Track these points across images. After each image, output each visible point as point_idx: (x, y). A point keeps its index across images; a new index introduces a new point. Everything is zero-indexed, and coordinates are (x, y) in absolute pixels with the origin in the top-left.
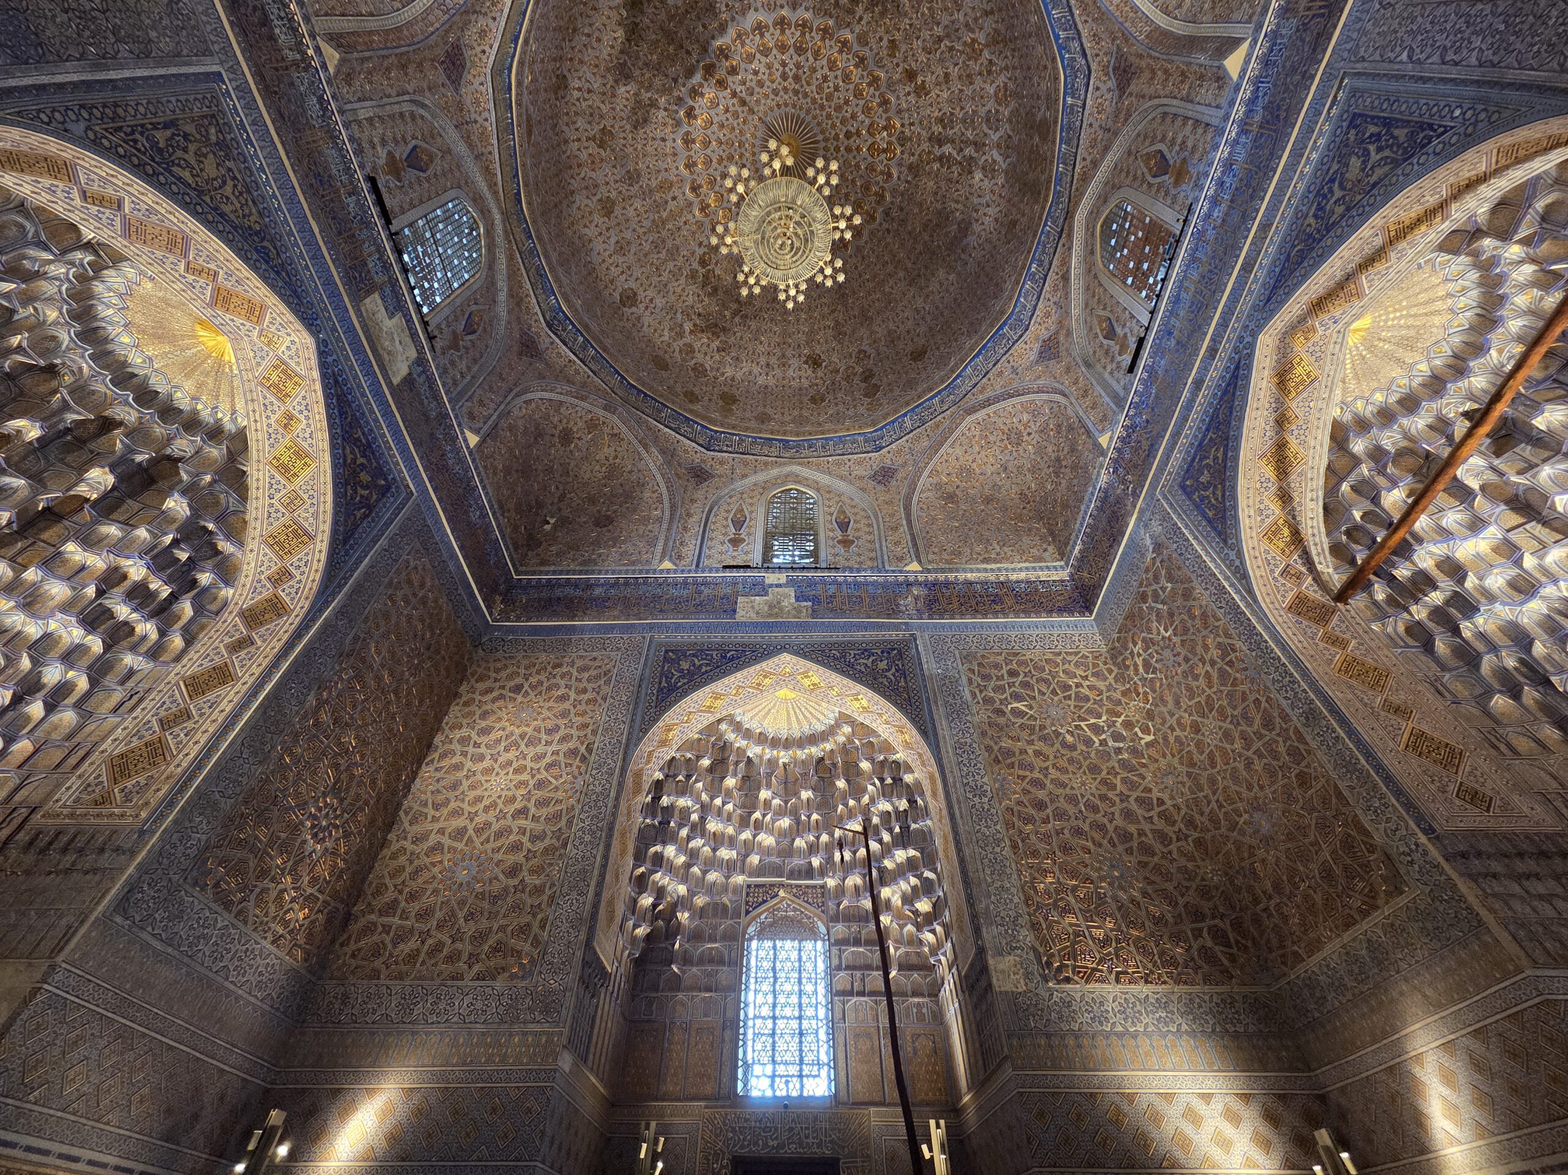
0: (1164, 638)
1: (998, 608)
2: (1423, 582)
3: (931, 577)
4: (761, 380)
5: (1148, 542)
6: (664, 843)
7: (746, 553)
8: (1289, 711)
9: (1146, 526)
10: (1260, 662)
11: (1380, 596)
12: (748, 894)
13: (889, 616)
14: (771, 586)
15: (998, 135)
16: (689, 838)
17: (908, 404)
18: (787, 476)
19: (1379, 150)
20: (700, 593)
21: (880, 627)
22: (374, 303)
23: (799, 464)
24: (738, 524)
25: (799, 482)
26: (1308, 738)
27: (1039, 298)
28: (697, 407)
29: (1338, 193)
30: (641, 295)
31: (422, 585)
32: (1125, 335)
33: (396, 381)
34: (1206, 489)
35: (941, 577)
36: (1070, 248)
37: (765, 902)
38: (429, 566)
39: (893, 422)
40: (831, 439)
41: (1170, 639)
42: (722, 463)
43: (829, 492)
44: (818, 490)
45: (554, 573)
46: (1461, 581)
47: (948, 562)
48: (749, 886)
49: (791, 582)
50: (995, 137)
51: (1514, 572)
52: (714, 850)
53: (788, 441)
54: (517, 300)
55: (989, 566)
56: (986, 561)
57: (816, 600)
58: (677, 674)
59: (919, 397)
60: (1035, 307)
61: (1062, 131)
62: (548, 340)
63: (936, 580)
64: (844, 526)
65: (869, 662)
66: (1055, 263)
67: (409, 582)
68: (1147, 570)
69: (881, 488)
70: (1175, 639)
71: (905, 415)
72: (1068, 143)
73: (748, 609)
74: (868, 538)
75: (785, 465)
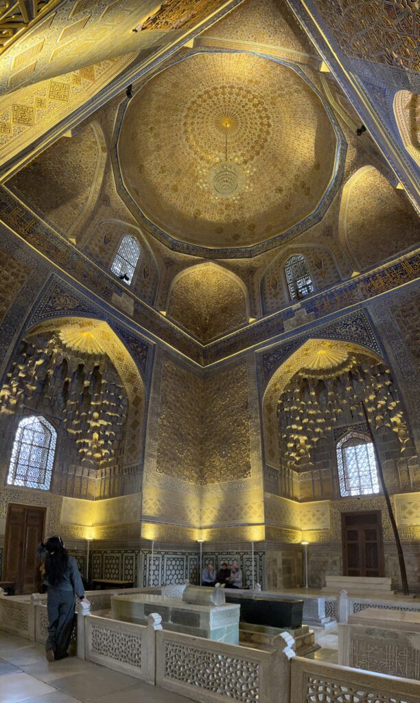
3: (366, 274)
4: (262, 210)
6: (291, 425)
7: (281, 299)
13: (351, 304)
14: (295, 311)
16: (301, 420)
18: (287, 251)
20: (268, 325)
22: (115, 297)
23: (290, 243)
24: (275, 286)
25: (294, 252)
28: (240, 240)
30: (201, 209)
31: (173, 370)
33: (132, 315)
35: (371, 272)
37: (342, 434)
38: (172, 363)
39: (321, 202)
40: (299, 224)
42: (259, 260)
43: (308, 250)
44: (302, 252)
45: (216, 339)
47: (371, 263)
49: (303, 305)
52: (315, 421)
53: (282, 235)
54: (157, 250)
55: (393, 256)
56: (391, 254)
57: (316, 310)
58: (269, 364)
62: (174, 255)
63: (369, 275)
64: (319, 265)
65: (347, 330)
67: (168, 372)
69: (329, 237)
71: (324, 198)
73: (289, 325)
74: (332, 266)
75: (285, 247)
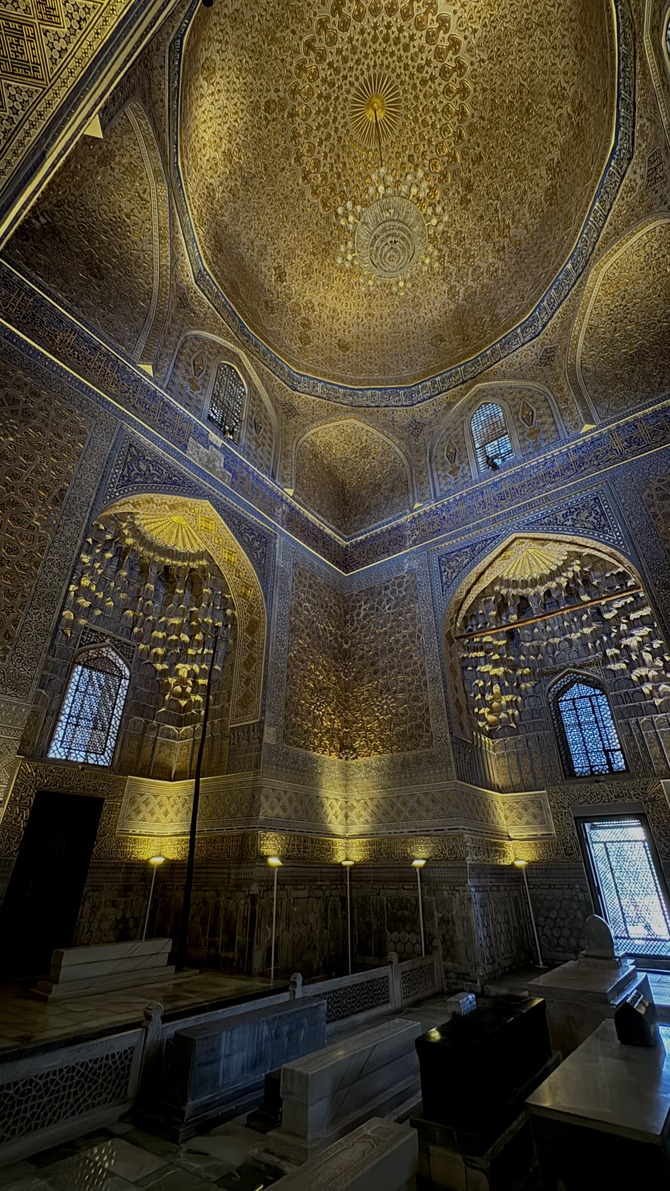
1: (315, 544)
3: (294, 503)
5: (406, 567)
7: (199, 400)
8: (427, 673)
9: (410, 560)
10: (427, 649)
12: (84, 633)
13: (268, 514)
14: (212, 443)
15: (472, 283)
17: (325, 375)
18: (235, 355)
20: (165, 410)
21: (263, 519)
23: (246, 354)
24: (197, 369)
25: (239, 366)
26: (428, 686)
27: (430, 398)
29: (574, 517)
32: (459, 468)
34: (449, 568)
35: (298, 507)
36: (463, 395)
37: (94, 642)
39: (311, 379)
40: (270, 352)
42: (201, 303)
43: (256, 393)
44: (249, 385)
47: (304, 499)
48: (86, 628)
49: (223, 449)
50: (470, 283)
53: (243, 325)
55: (319, 516)
56: (318, 512)
57: (234, 474)
58: (136, 471)
59: (333, 379)
60: (424, 400)
61: (504, 338)
64: (258, 428)
66: (450, 391)
68: (396, 578)
69: (284, 417)
71: (320, 381)
72: (503, 348)
73: (195, 452)
74: (268, 448)
75: (238, 346)
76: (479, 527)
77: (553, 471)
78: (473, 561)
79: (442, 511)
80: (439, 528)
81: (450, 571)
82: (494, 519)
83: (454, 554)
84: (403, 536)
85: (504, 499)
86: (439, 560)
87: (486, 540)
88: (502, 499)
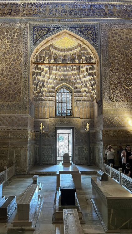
0: (6, 43)
2: (40, 69)
5: (18, 25)
9: (20, 23)
11: (35, 66)
19: (92, 35)
29: (86, 32)
34: (37, 33)
41: (7, 44)
46: (42, 72)
51: (45, 74)
68: (13, 29)
70: (8, 45)
76: (53, 20)
77: (84, 10)
78: (48, 34)
79: (39, 6)
80: (36, 13)
81: (38, 35)
82: (59, 19)
83: (41, 28)
84: (19, 10)
85: (65, 13)
86: (34, 28)
87: (54, 28)
88: (64, 13)
